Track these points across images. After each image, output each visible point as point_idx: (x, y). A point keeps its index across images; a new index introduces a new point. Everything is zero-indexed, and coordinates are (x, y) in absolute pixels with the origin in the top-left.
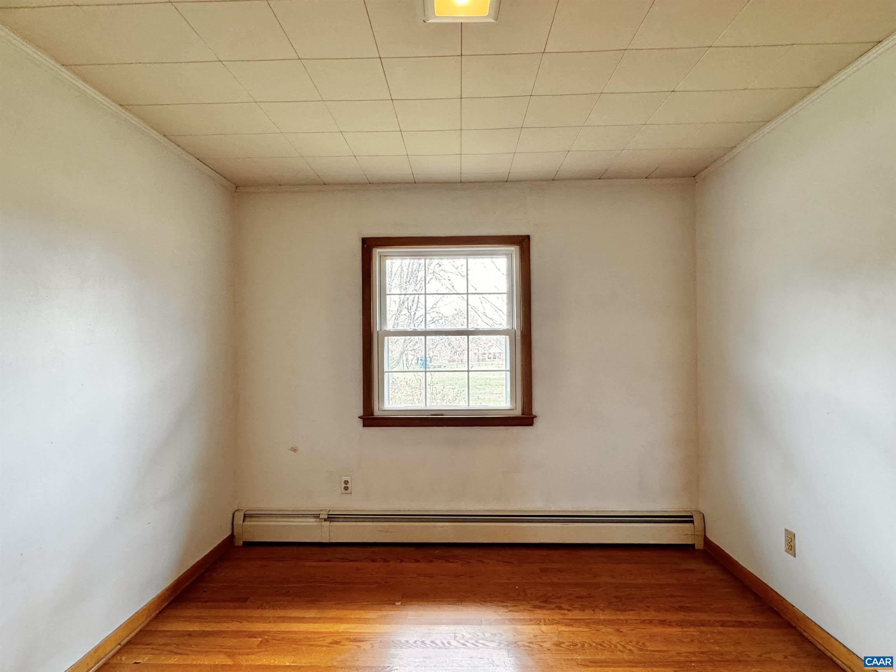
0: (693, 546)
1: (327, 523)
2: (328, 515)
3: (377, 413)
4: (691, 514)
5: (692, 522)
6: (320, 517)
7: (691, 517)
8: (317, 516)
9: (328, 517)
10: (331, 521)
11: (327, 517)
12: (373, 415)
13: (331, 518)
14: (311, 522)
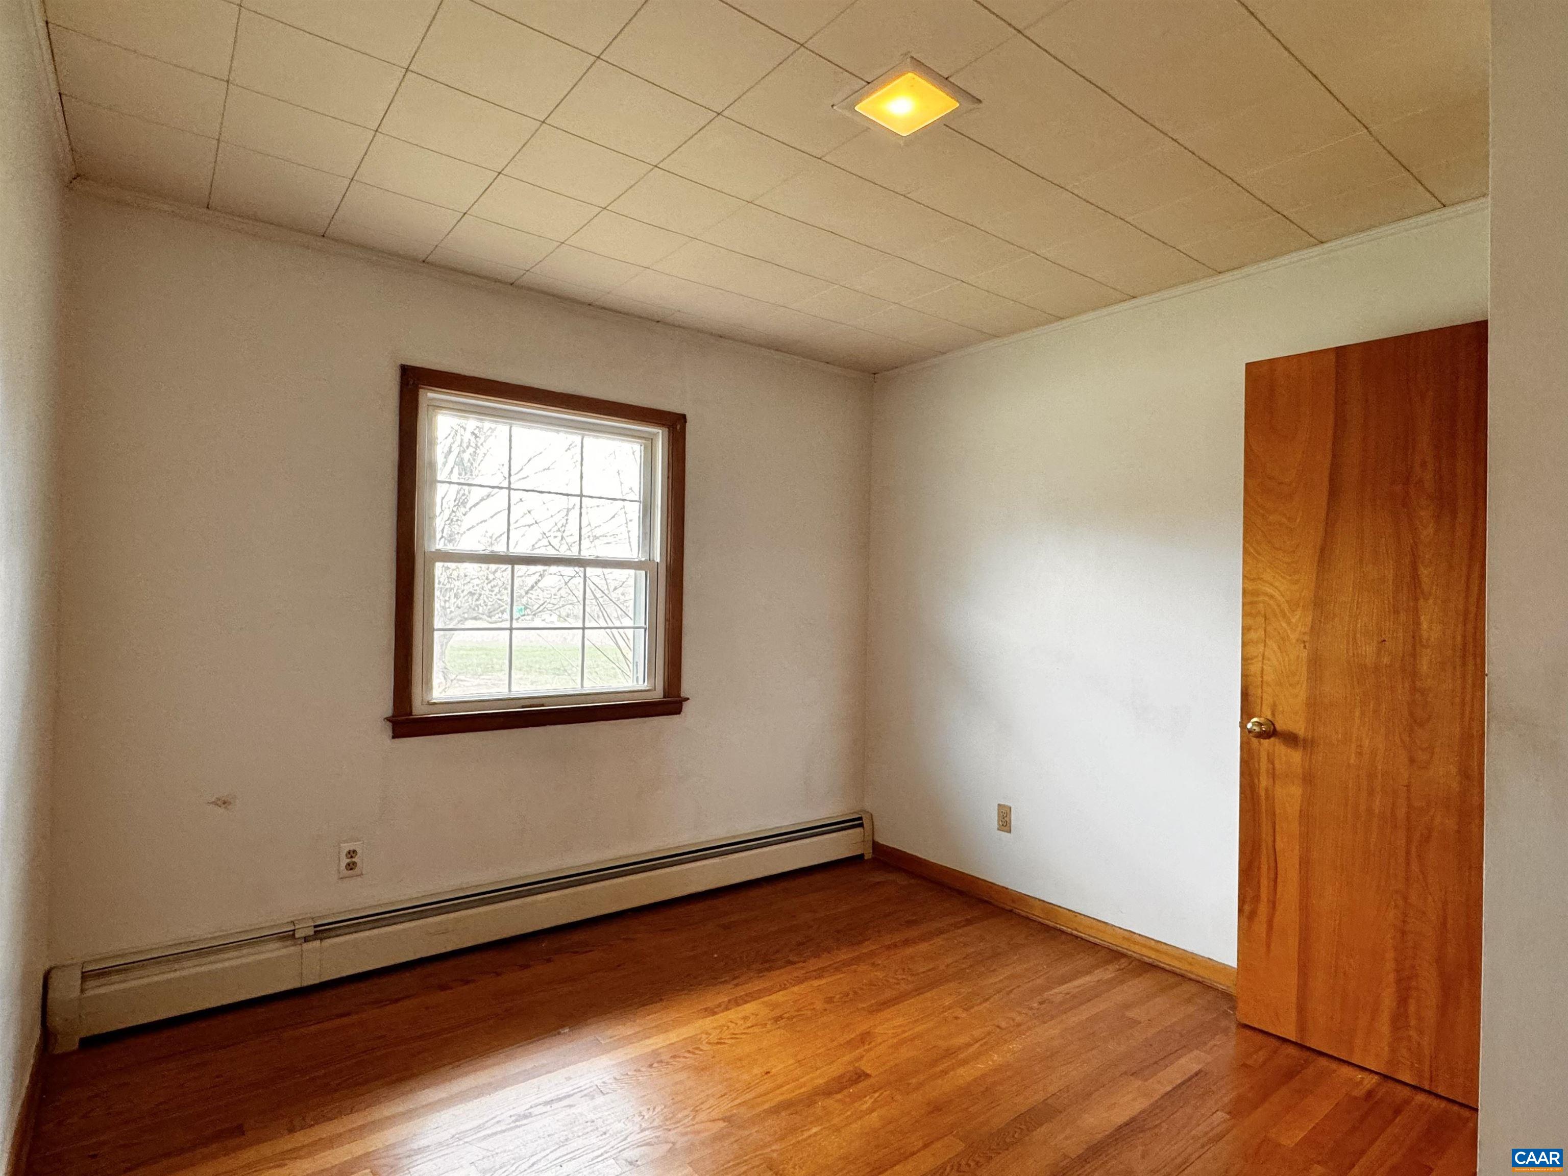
0: (862, 855)
1: (317, 944)
2: (315, 926)
3: (419, 710)
4: (857, 816)
5: (861, 825)
6: (297, 936)
7: (860, 819)
8: (289, 937)
9: (315, 932)
10: (321, 940)
11: (312, 933)
12: (411, 714)
13: (321, 932)
14: (273, 951)
